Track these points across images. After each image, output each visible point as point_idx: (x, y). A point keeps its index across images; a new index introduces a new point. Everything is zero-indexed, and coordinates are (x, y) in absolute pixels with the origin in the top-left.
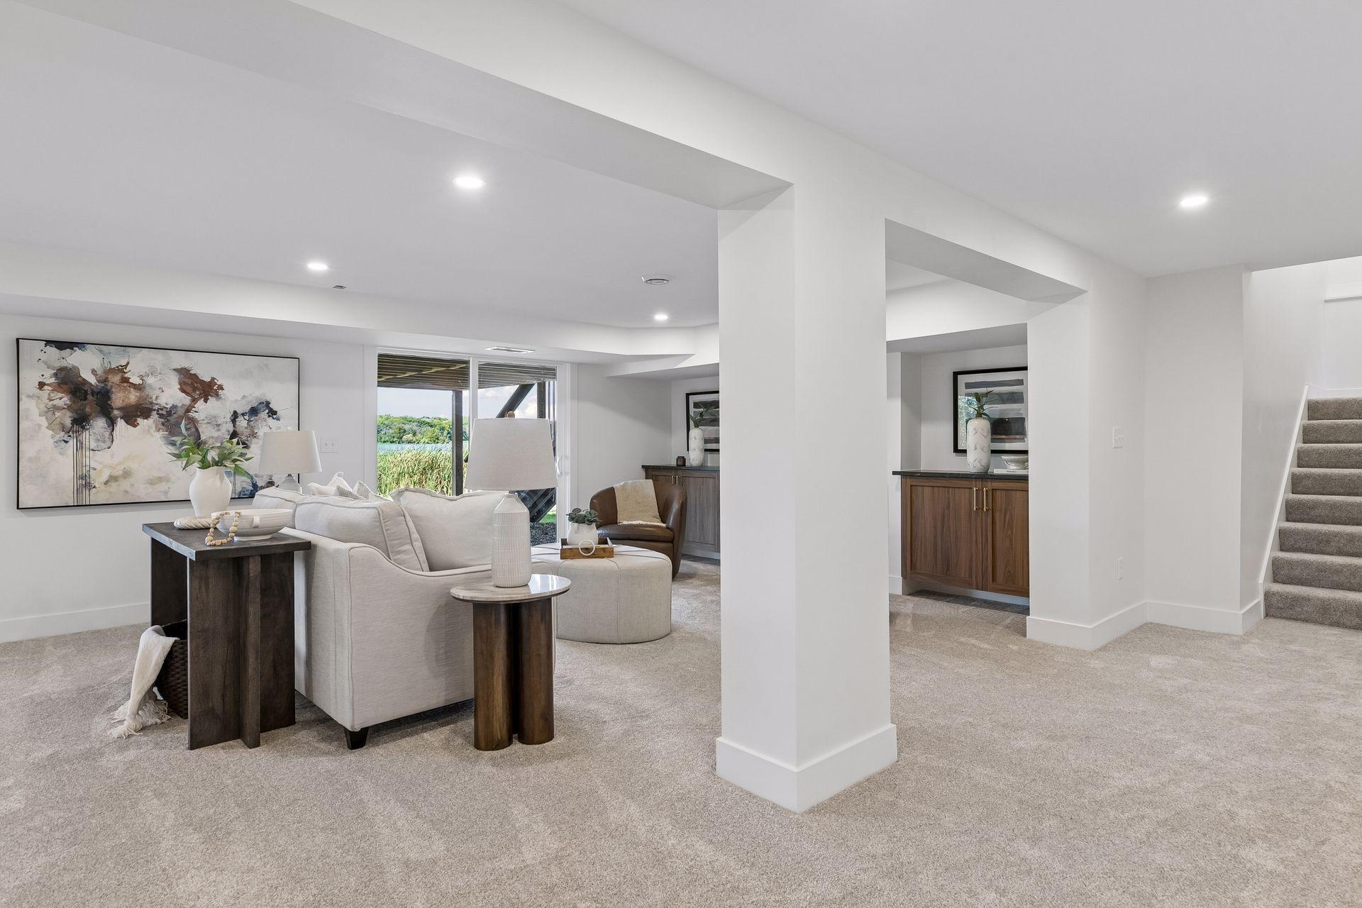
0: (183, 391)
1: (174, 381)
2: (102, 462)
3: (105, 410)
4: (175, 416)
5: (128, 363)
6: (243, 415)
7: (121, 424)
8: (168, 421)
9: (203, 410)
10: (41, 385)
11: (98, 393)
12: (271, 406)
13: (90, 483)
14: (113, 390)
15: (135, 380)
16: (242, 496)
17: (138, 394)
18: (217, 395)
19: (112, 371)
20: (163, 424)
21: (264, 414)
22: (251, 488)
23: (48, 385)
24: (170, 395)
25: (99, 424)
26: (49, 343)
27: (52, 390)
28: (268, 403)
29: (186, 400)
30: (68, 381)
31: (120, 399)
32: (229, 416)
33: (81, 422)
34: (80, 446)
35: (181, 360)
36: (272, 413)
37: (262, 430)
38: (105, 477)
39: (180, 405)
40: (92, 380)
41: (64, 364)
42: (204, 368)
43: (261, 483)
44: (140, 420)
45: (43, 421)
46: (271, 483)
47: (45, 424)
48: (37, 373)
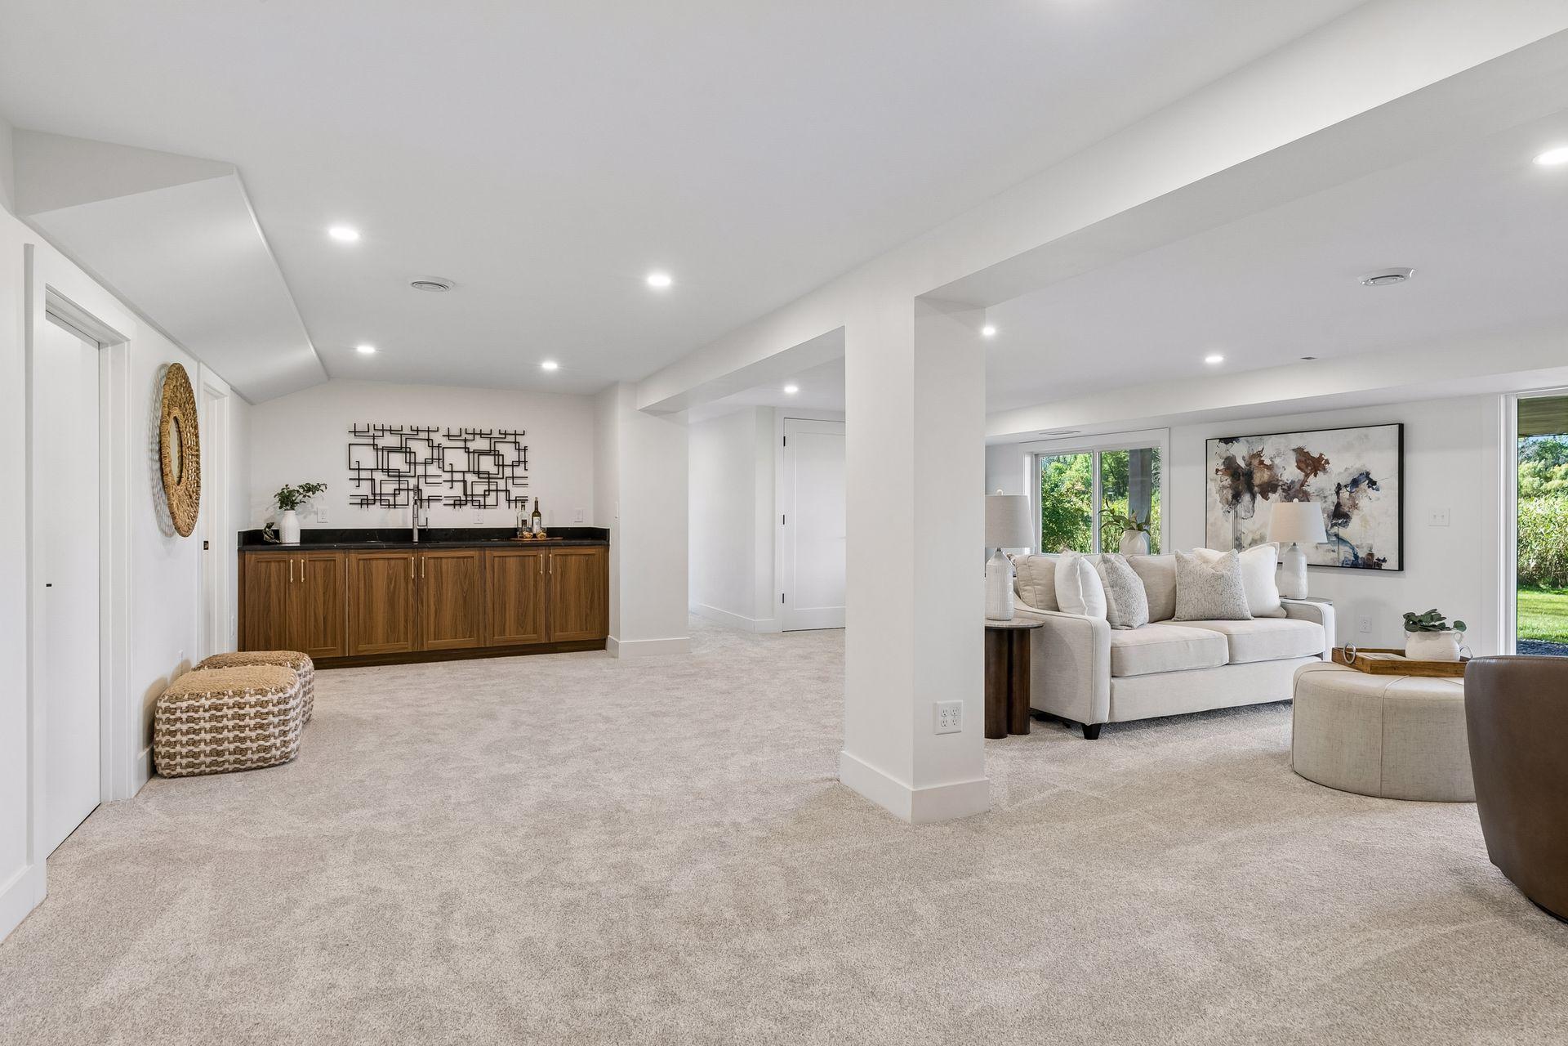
0: (1299, 468)
1: (1292, 459)
2: (1248, 527)
3: (1250, 489)
4: (1294, 490)
5: (1263, 448)
6: (1346, 486)
7: (1259, 497)
8: (1289, 494)
9: (1315, 483)
10: (1217, 471)
11: (1246, 475)
12: (1371, 476)
13: (1241, 542)
14: (1255, 471)
15: (1267, 462)
16: (1344, 565)
17: (1269, 473)
18: (1325, 469)
19: (1253, 456)
20: (1285, 497)
21: (1364, 485)
22: (1353, 558)
23: (1220, 471)
24: (1290, 472)
25: (1246, 498)
26: (1221, 440)
27: (1223, 474)
28: (1368, 474)
29: (1300, 475)
30: (1230, 467)
31: (1260, 477)
32: (1334, 488)
33: (1237, 497)
34: (1236, 516)
35: (1297, 441)
36: (1372, 483)
37: (1363, 502)
38: (1249, 540)
39: (1296, 480)
40: (1242, 464)
41: (1228, 454)
42: (1315, 445)
43: (1362, 554)
44: (1270, 494)
45: (1217, 497)
46: (1371, 555)
47: (1218, 499)
48: (1217, 463)
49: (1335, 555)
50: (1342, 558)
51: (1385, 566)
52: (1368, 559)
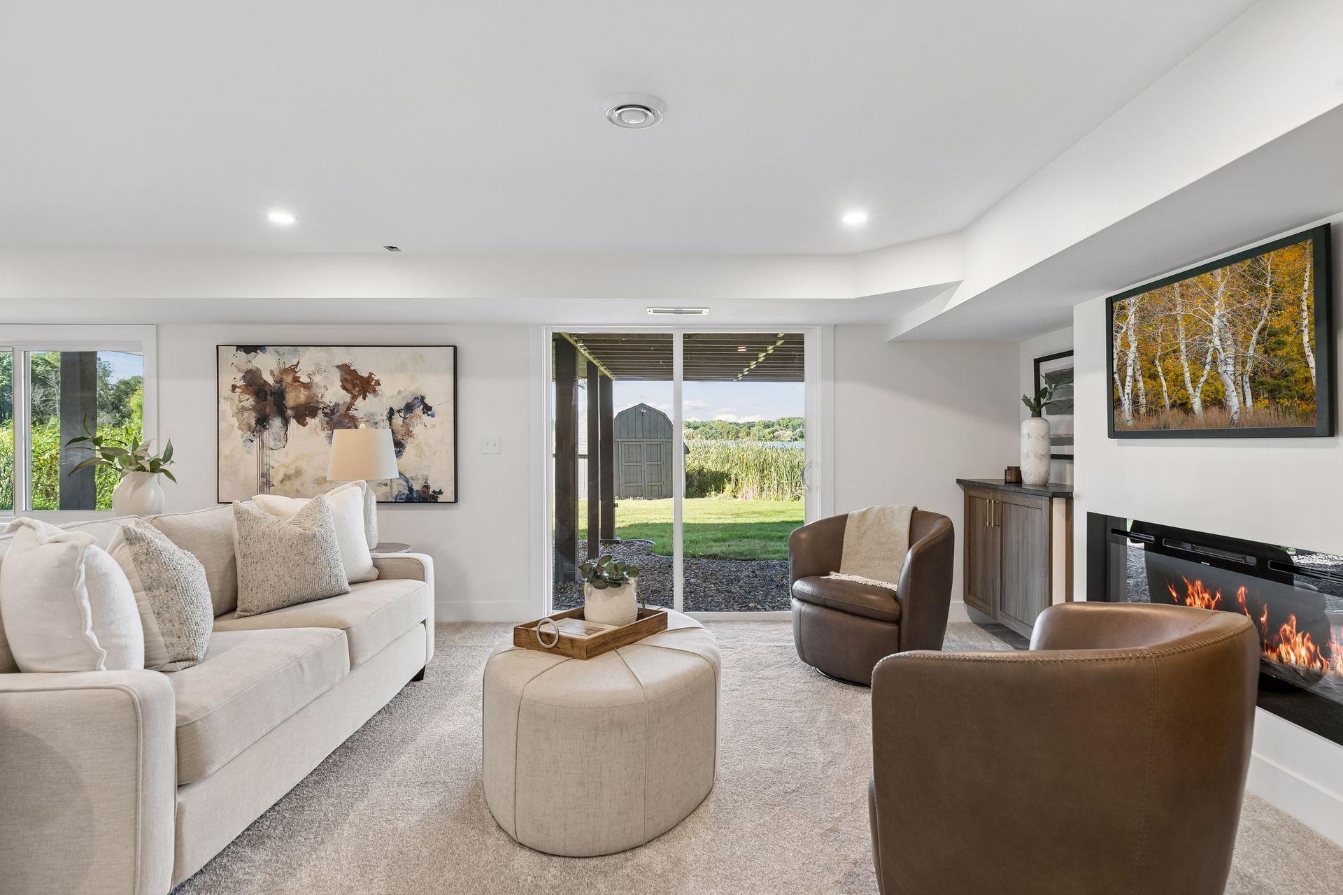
0: (344, 388)
1: (336, 378)
2: (280, 461)
3: (281, 411)
4: (338, 414)
5: (298, 363)
6: (399, 411)
7: (293, 422)
8: (332, 419)
9: (363, 407)
10: (234, 387)
11: (276, 393)
12: (425, 401)
13: (269, 481)
14: (287, 390)
15: (304, 379)
16: (398, 500)
17: (306, 393)
18: (375, 391)
19: (286, 371)
20: (327, 423)
21: (419, 410)
22: (407, 492)
23: (239, 387)
24: (333, 393)
25: (276, 423)
26: (239, 347)
27: (242, 392)
28: (423, 398)
29: (347, 397)
30: (253, 382)
31: (294, 398)
32: (386, 412)
33: (262, 422)
34: (262, 446)
35: (342, 356)
36: (427, 409)
37: (417, 429)
38: (281, 476)
39: (341, 403)
40: (271, 381)
41: (250, 367)
42: (363, 363)
43: (417, 487)
44: (308, 419)
45: (235, 422)
46: (427, 487)
47: (237, 424)
48: (232, 377)
49: (388, 489)
50: (395, 493)
51: (441, 498)
52: (423, 492)
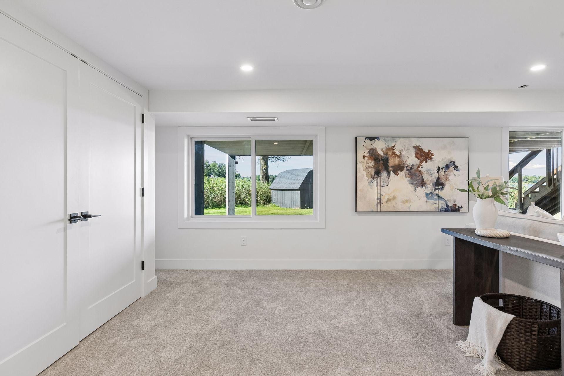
0: (417, 157)
1: (413, 152)
2: (386, 192)
3: (387, 168)
4: (413, 170)
5: (395, 145)
6: (442, 168)
7: (392, 174)
8: (410, 172)
9: (426, 166)
10: (364, 157)
11: (384, 160)
12: (455, 163)
13: (381, 202)
14: (389, 158)
15: (398, 153)
16: (441, 211)
17: (398, 160)
18: (431, 159)
19: (389, 149)
20: (408, 174)
21: (452, 168)
22: (446, 207)
23: (367, 157)
24: (411, 160)
25: (384, 174)
26: (367, 138)
27: (368, 159)
28: (454, 162)
29: (417, 162)
30: (373, 155)
31: (393, 162)
32: (436, 169)
33: (378, 173)
34: (377, 185)
35: (416, 142)
36: (456, 167)
37: (451, 177)
38: (386, 200)
39: (415, 164)
40: (382, 154)
41: (372, 147)
42: (426, 145)
43: (450, 205)
44: (399, 172)
45: (364, 173)
46: (455, 205)
47: (365, 174)
48: (363, 152)
49: (436, 206)
50: (440, 207)
51: (461, 210)
52: (453, 207)
